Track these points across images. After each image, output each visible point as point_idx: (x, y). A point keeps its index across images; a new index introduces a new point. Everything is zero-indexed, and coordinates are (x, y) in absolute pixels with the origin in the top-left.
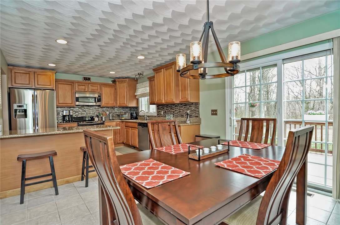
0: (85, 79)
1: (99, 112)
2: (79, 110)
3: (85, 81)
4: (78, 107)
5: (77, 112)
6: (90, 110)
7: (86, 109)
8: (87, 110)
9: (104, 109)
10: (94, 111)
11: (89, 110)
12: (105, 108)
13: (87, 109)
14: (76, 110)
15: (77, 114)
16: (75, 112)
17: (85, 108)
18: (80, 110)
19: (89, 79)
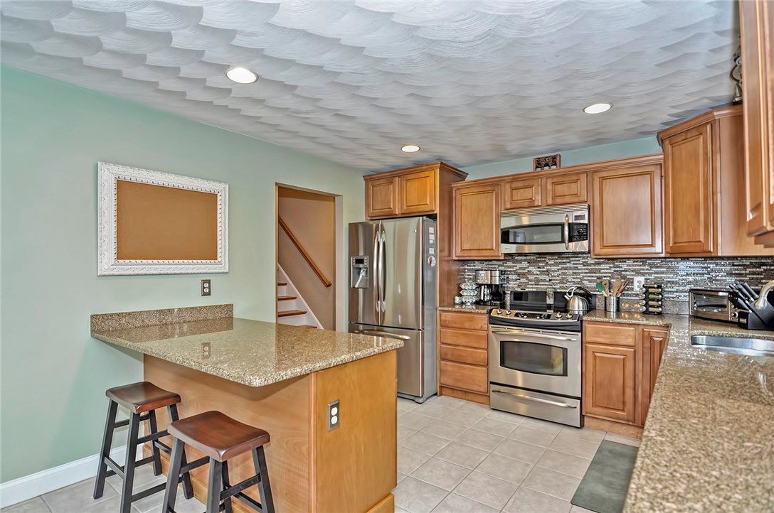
0: (539, 163)
1: (598, 278)
2: (530, 269)
3: (539, 169)
4: (525, 260)
5: (523, 274)
6: (566, 269)
7: (551, 265)
8: (553, 268)
9: (624, 266)
10: (579, 274)
11: (562, 269)
12: (630, 262)
13: (556, 264)
14: (521, 268)
15: (523, 280)
16: (519, 275)
17: (550, 263)
18: (532, 269)
19: (554, 161)
